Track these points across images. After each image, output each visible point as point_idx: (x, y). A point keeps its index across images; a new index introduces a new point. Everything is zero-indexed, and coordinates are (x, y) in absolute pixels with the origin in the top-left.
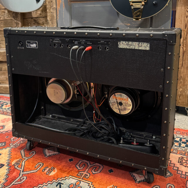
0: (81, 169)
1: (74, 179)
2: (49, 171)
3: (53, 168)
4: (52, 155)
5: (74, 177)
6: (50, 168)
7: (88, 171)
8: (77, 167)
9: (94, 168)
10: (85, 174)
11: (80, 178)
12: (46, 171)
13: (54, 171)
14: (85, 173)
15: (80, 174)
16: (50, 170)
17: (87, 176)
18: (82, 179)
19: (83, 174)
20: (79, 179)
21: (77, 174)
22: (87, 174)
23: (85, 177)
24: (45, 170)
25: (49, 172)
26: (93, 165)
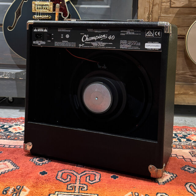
0: (68, 181)
1: (65, 194)
2: (15, 192)
3: (20, 186)
4: (7, 172)
5: (65, 192)
6: (13, 188)
7: (80, 182)
8: (59, 180)
9: (88, 178)
10: (80, 187)
11: (75, 192)
12: (9, 193)
13: (26, 191)
14: (78, 185)
15: (71, 187)
16: (16, 190)
17: (84, 188)
18: (79, 193)
19: (75, 187)
20: (73, 194)
21: (66, 188)
22: (82, 185)
23: (81, 190)
24: (6, 192)
25: (16, 194)
26: (82, 174)
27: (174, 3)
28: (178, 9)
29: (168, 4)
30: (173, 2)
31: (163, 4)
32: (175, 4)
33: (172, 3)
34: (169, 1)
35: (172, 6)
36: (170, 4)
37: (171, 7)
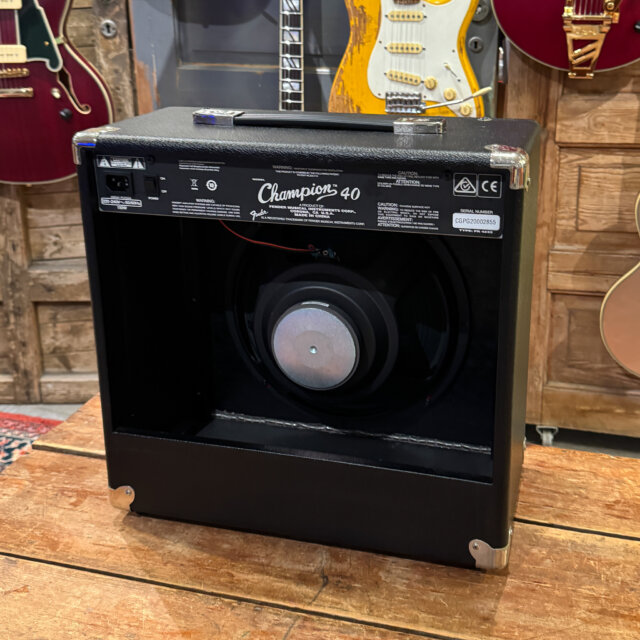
27: (585, 222)
28: (594, 235)
29: (572, 223)
30: (582, 220)
31: (559, 222)
32: (587, 223)
33: (580, 222)
34: (574, 217)
35: (580, 228)
36: (576, 222)
37: (578, 230)
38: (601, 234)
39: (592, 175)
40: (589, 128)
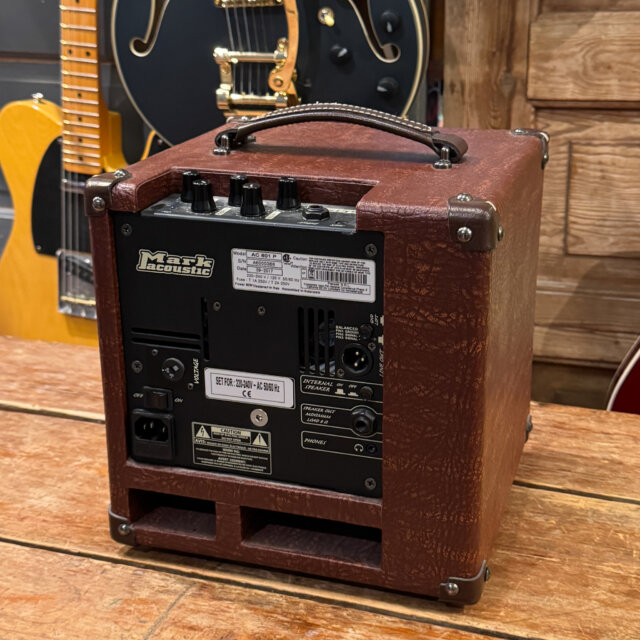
27: (579, 240)
29: (558, 241)
30: (574, 237)
32: (583, 242)
33: (571, 239)
34: (560, 231)
35: (572, 250)
36: (565, 240)
37: (567, 254)
38: (607, 262)
39: (590, 158)
40: (585, 73)
